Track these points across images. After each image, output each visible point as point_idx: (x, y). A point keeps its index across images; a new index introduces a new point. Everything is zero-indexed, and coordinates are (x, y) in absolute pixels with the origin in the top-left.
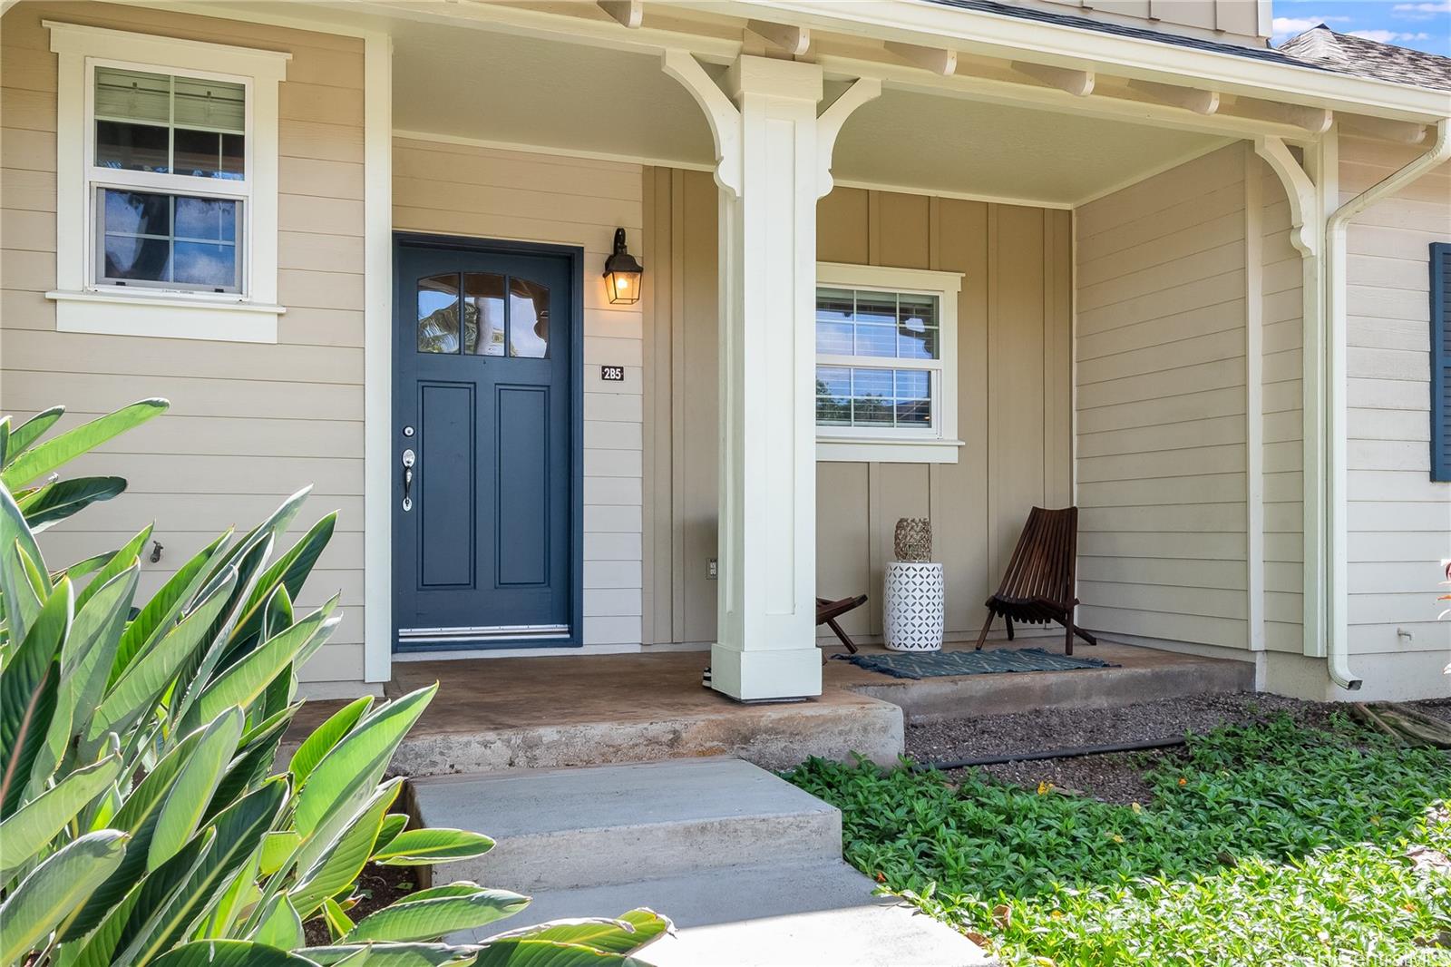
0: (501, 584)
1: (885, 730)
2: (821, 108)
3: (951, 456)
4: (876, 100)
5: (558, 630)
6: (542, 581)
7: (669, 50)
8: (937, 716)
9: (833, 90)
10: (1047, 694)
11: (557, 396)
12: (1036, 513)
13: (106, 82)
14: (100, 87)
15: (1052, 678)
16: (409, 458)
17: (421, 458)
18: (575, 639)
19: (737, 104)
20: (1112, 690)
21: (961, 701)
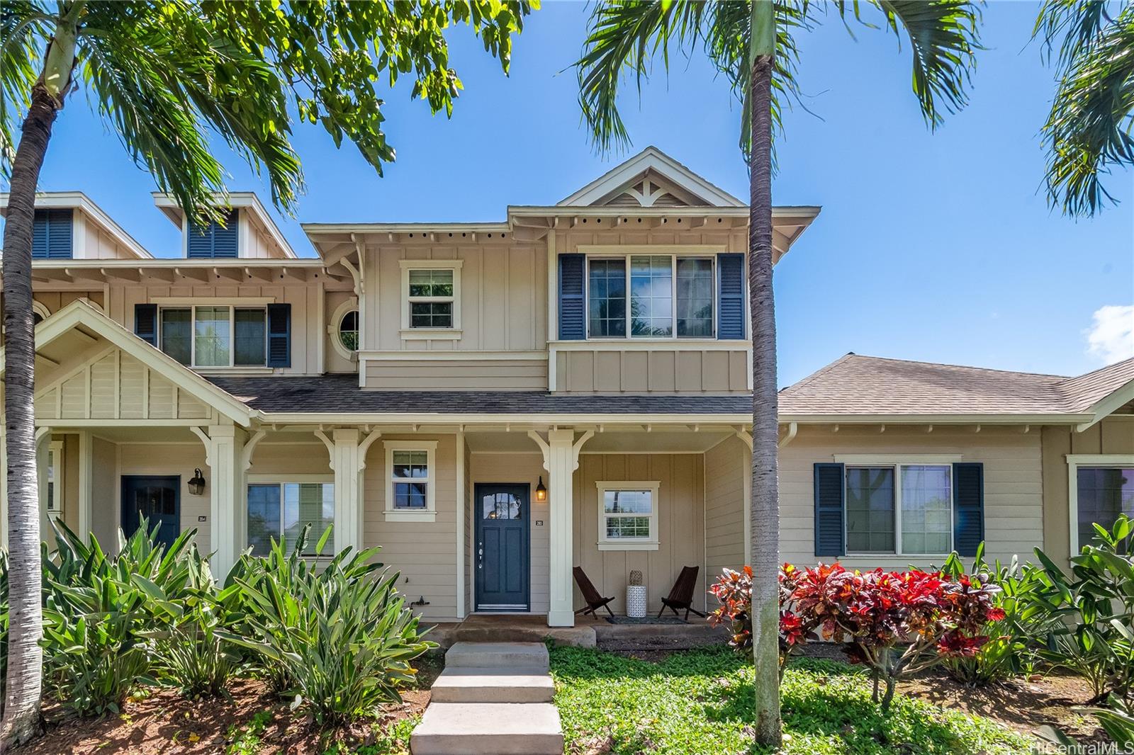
0: (507, 592)
1: (590, 637)
2: (574, 443)
3: (656, 548)
4: (592, 438)
5: (524, 606)
6: (518, 590)
7: (529, 431)
8: (623, 637)
9: (578, 436)
10: (663, 632)
11: (523, 532)
12: (685, 567)
13: (396, 455)
14: (395, 456)
15: (665, 626)
16: (481, 552)
17: (484, 552)
18: (528, 610)
19: (549, 444)
20: (688, 632)
21: (631, 632)
